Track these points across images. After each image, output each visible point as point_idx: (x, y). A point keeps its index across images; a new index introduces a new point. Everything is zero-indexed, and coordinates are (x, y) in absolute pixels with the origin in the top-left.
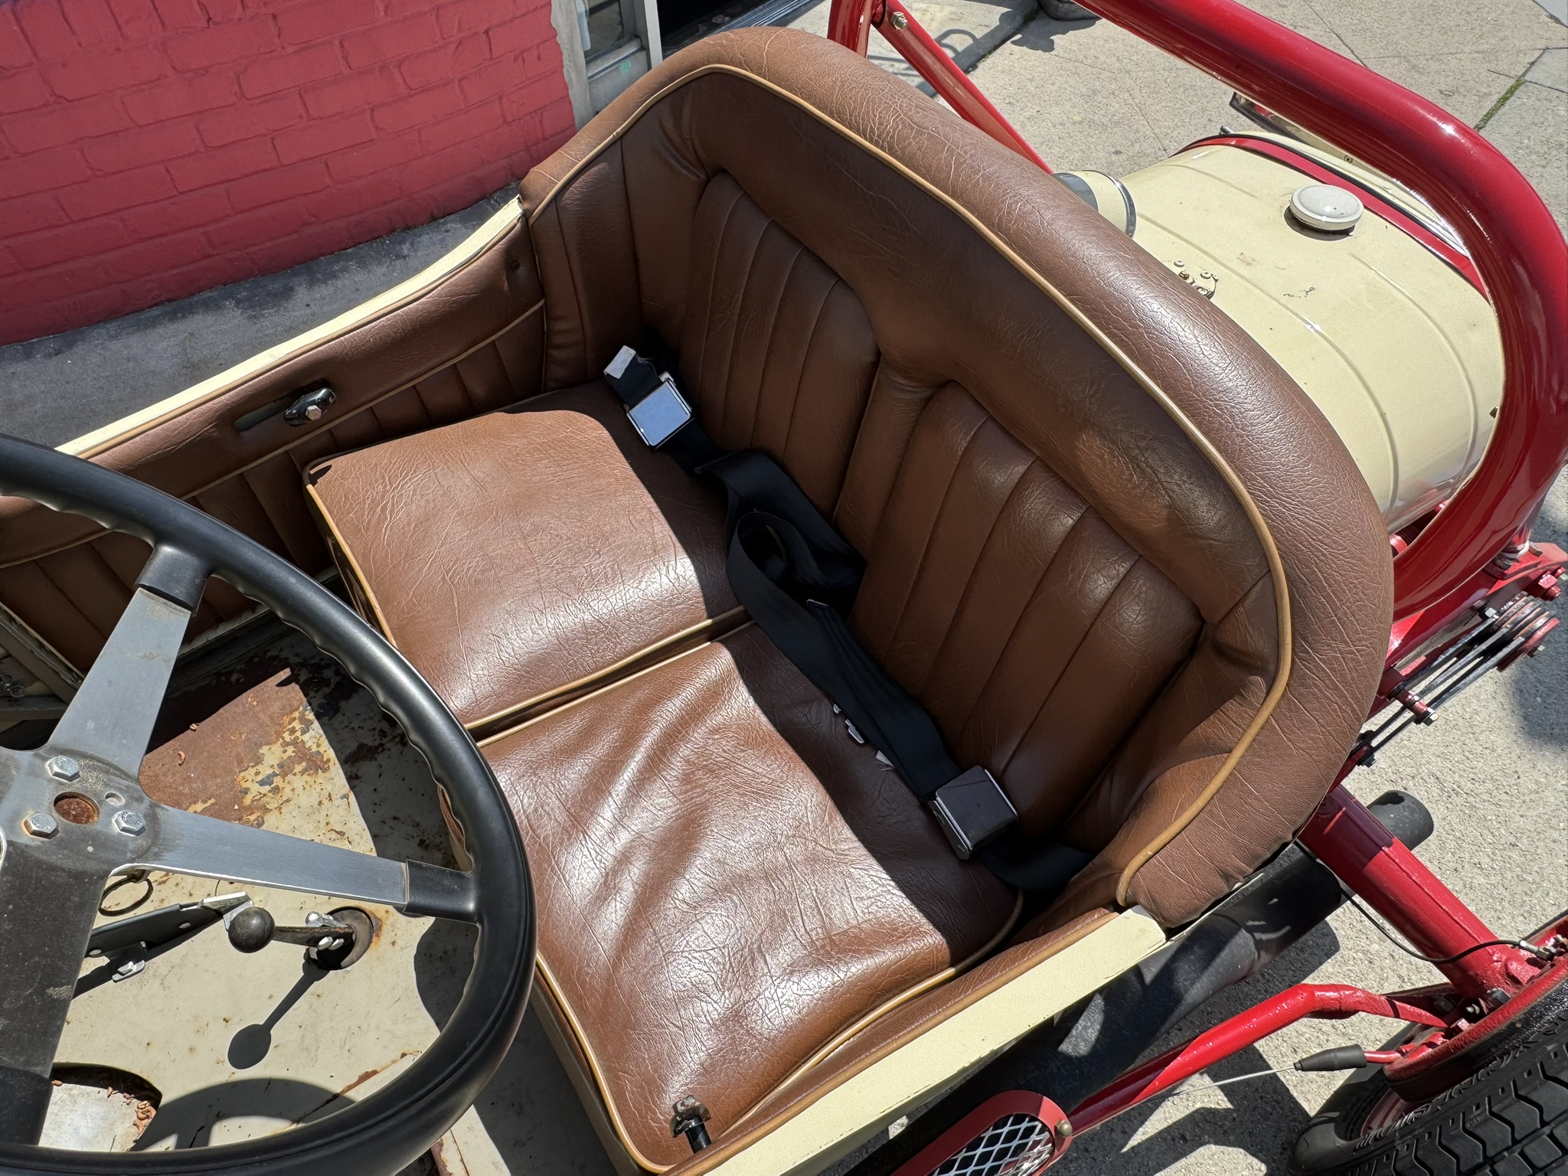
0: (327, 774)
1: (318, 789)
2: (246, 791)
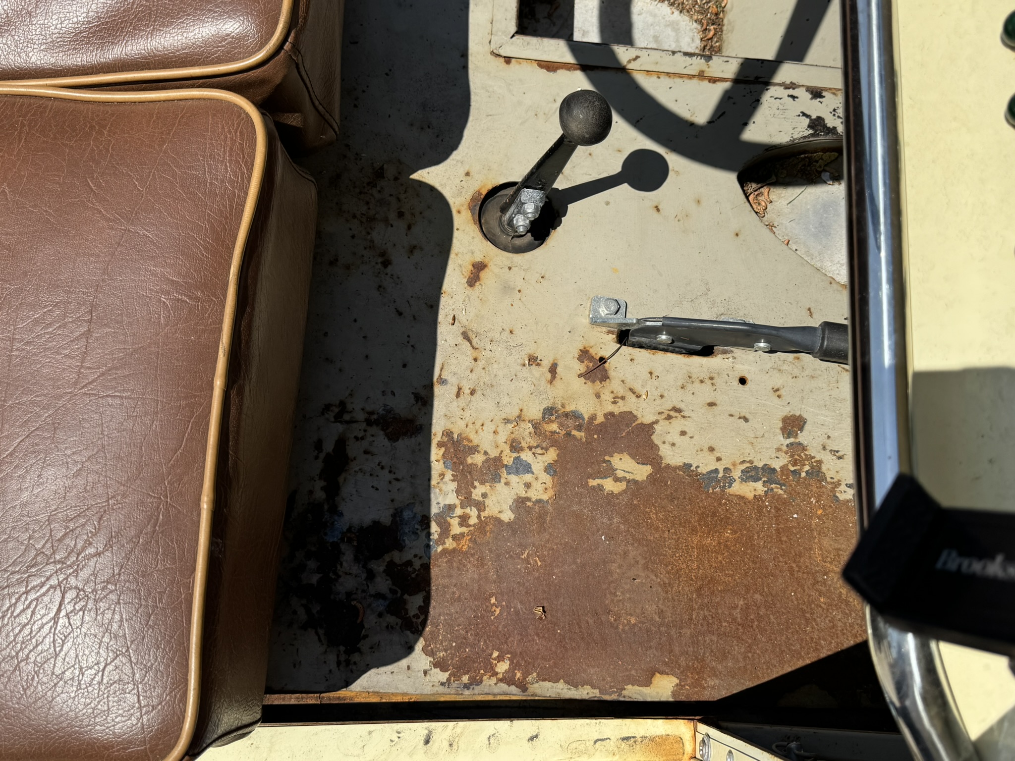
0: (450, 426)
1: (467, 414)
2: (549, 469)
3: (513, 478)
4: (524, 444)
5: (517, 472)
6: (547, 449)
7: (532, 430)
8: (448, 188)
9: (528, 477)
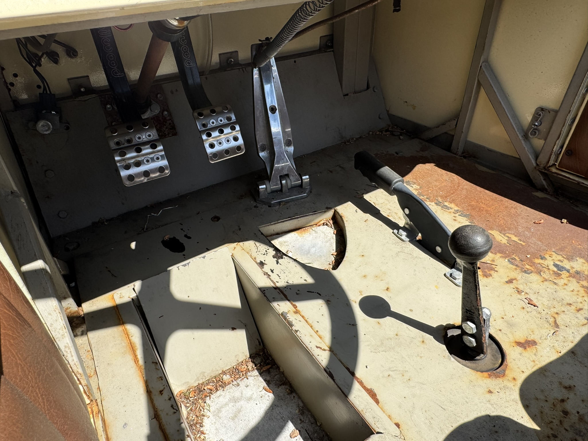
2: (542, 258)
3: (568, 267)
4: (552, 272)
5: (563, 267)
6: (539, 264)
7: (542, 273)
8: (513, 397)
9: (558, 263)
